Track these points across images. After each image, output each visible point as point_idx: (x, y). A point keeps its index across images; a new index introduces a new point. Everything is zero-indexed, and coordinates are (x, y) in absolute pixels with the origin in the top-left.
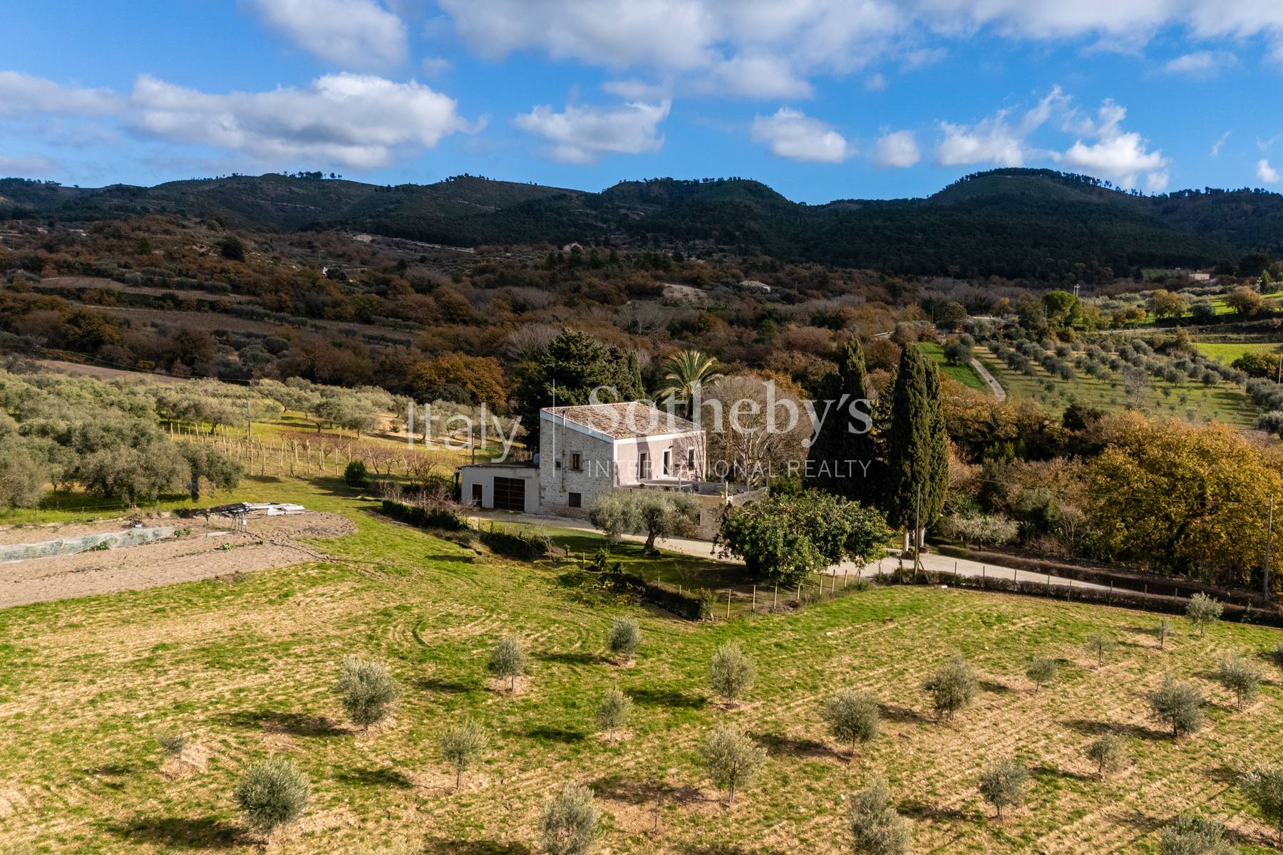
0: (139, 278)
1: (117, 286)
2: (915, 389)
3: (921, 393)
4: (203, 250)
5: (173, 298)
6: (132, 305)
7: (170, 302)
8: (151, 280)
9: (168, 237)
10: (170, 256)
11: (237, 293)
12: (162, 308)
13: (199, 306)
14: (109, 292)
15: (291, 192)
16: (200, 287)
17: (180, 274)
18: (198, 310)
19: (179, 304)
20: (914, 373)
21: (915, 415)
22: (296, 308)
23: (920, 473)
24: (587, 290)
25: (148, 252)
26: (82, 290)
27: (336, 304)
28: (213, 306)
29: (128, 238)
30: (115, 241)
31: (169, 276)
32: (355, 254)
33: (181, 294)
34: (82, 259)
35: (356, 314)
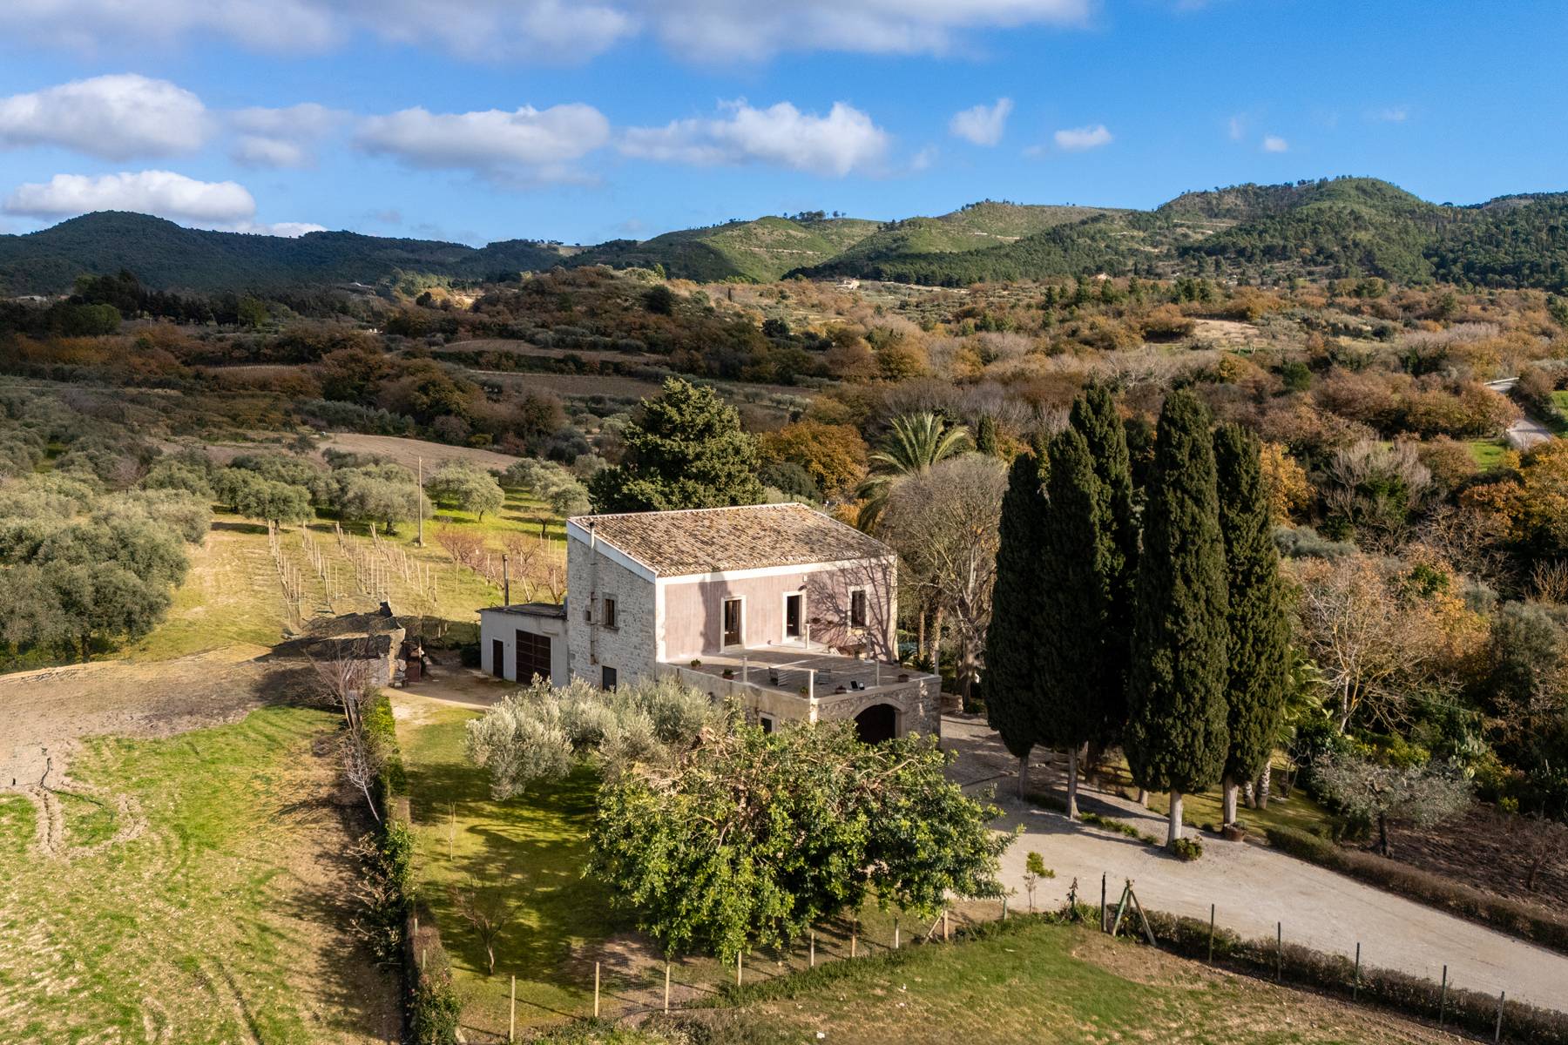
0: (549, 339)
1: (525, 349)
2: (1185, 491)
3: (1198, 502)
4: (627, 304)
5: (575, 360)
6: (531, 369)
7: (572, 365)
8: (563, 340)
9: (592, 290)
10: (592, 313)
11: (654, 352)
12: (562, 371)
13: (604, 369)
14: (508, 355)
15: (789, 236)
16: (614, 347)
17: (598, 331)
18: (601, 373)
19: (581, 368)
20: (1183, 456)
21: (1182, 549)
22: (710, 369)
23: (1193, 674)
24: (1087, 332)
25: (569, 309)
26: (480, 354)
27: (756, 362)
28: (618, 369)
29: (551, 294)
30: (537, 298)
31: (583, 335)
32: (832, 303)
33: (586, 355)
34: (499, 319)
35: (777, 374)
